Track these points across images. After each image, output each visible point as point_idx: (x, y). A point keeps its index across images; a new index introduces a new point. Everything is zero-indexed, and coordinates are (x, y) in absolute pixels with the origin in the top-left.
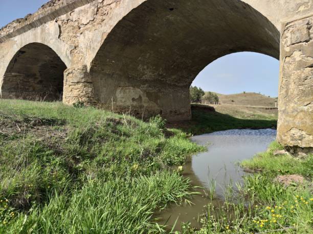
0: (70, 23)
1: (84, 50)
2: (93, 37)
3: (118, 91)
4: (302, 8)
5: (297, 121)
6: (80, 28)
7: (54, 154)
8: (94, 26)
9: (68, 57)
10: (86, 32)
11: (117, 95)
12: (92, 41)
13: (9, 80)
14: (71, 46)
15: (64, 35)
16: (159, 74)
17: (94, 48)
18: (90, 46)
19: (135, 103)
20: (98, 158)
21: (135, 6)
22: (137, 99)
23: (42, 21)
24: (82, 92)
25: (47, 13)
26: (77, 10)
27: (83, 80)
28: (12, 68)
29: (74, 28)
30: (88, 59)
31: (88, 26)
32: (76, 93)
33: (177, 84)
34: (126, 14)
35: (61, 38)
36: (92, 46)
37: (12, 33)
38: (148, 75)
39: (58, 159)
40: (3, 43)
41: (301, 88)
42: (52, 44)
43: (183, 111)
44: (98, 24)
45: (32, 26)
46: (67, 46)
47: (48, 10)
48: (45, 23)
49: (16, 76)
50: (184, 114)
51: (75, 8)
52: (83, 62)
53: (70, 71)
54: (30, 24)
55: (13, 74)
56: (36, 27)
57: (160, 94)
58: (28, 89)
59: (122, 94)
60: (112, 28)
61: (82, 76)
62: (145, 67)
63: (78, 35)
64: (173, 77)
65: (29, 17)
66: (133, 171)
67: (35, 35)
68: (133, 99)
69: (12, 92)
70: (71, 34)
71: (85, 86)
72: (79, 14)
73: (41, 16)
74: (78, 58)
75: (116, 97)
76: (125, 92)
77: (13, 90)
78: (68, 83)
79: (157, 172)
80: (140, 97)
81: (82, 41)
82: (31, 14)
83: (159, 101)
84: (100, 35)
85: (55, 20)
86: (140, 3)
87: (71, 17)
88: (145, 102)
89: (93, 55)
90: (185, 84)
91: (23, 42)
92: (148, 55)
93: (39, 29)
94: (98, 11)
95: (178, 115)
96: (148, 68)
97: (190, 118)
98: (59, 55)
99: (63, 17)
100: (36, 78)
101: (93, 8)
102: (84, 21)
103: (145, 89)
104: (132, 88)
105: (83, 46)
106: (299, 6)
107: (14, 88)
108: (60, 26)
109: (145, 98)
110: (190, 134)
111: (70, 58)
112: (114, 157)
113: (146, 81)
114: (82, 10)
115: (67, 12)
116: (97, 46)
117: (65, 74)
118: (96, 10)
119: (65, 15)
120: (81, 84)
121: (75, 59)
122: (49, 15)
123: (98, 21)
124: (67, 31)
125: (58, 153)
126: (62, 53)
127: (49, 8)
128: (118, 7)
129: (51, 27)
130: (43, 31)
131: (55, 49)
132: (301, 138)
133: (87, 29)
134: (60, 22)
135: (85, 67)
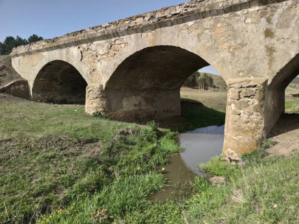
0: (89, 51)
1: (100, 73)
2: (108, 65)
3: (124, 100)
4: (241, 74)
5: (231, 144)
6: (97, 57)
7: (98, 163)
8: (108, 57)
9: (88, 76)
10: (102, 61)
11: (123, 104)
12: (107, 68)
13: (38, 84)
14: (90, 69)
15: (85, 59)
16: (155, 83)
17: (108, 73)
18: (105, 72)
19: (136, 108)
20: (119, 164)
21: (139, 50)
22: (138, 104)
23: (67, 45)
24: (99, 105)
25: (71, 41)
26: (95, 43)
27: (100, 96)
28: (40, 75)
29: (93, 56)
30: (104, 80)
31: (104, 56)
32: (95, 105)
33: (169, 88)
34: (132, 54)
35: (83, 60)
36: (107, 72)
37: (41, 50)
38: (147, 85)
39: (100, 167)
40: (33, 55)
41: (234, 126)
42: (76, 64)
43: (174, 109)
44: (111, 56)
45: (59, 47)
46: (87, 68)
47: (72, 38)
48: (70, 47)
49: (43, 81)
50: (174, 111)
51: (93, 41)
52: (100, 82)
53: (91, 89)
54: (57, 46)
55: (41, 79)
56: (61, 48)
57: (155, 98)
58: (51, 89)
59: (127, 102)
60: (122, 62)
61: (99, 93)
62: (144, 80)
63: (96, 61)
64: (166, 84)
65: (56, 40)
66: (137, 171)
67: (61, 55)
68: (135, 105)
69: (39, 93)
70: (90, 60)
71: (101, 100)
72: (97, 46)
73: (66, 42)
74: (96, 78)
75: (122, 105)
76: (129, 100)
77: (40, 91)
78: (89, 98)
79: (150, 172)
80: (140, 103)
81: (99, 66)
82: (57, 38)
83: (154, 104)
84: (113, 64)
85: (78, 47)
86: (142, 48)
87: (90, 47)
88: (143, 106)
89: (108, 79)
90: (176, 87)
91: (51, 57)
92: (147, 72)
93: (64, 50)
94: (111, 46)
95: (170, 112)
96: (146, 81)
97: (179, 114)
98: (81, 73)
99: (85, 46)
100: (58, 81)
101: (108, 44)
102: (101, 52)
103: (144, 96)
104: (134, 96)
105: (100, 71)
106: (239, 72)
107: (41, 90)
108: (81, 52)
109: (143, 103)
110: (177, 132)
111: (90, 77)
112: (127, 163)
113: (145, 89)
114: (99, 44)
115: (87, 43)
116: (111, 72)
117: (87, 91)
118: (110, 46)
119: (86, 45)
120: (99, 99)
121: (93, 78)
122: (73, 43)
123: (111, 54)
124: (87, 57)
125: (100, 163)
126: (83, 73)
127: (72, 37)
128: (126, 48)
129: (74, 51)
130: (67, 53)
131: (78, 68)
132: (232, 154)
133: (103, 58)
134: (81, 49)
135: (102, 86)
